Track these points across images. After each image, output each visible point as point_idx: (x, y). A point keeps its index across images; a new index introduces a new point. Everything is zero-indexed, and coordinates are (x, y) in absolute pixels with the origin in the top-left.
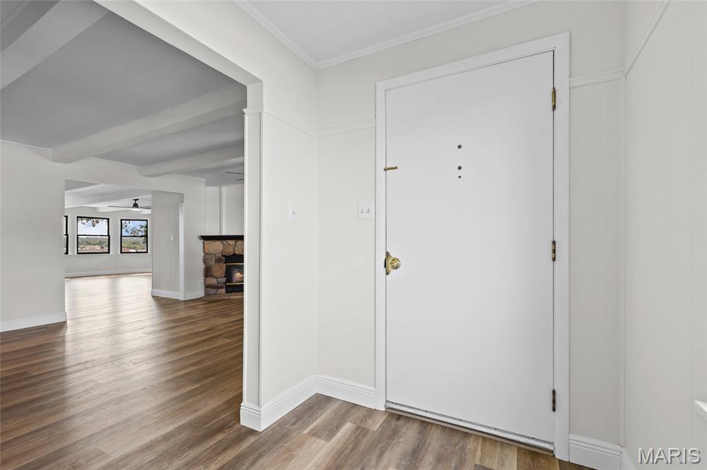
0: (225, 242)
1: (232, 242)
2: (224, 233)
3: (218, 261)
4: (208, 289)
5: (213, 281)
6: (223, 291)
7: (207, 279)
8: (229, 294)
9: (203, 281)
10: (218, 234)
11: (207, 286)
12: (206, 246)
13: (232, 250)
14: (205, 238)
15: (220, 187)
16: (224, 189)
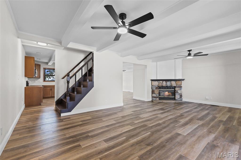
0: (159, 82)
1: (161, 82)
2: (158, 79)
3: (156, 88)
4: (153, 98)
5: (154, 95)
6: (158, 99)
7: (153, 94)
8: (160, 100)
9: (151, 95)
10: (156, 79)
11: (152, 97)
12: (152, 83)
13: (161, 85)
14: (152, 80)
15: (157, 62)
16: (158, 63)
